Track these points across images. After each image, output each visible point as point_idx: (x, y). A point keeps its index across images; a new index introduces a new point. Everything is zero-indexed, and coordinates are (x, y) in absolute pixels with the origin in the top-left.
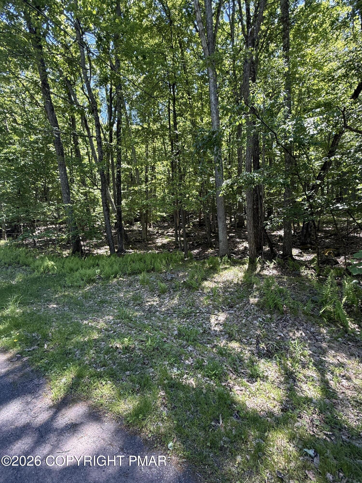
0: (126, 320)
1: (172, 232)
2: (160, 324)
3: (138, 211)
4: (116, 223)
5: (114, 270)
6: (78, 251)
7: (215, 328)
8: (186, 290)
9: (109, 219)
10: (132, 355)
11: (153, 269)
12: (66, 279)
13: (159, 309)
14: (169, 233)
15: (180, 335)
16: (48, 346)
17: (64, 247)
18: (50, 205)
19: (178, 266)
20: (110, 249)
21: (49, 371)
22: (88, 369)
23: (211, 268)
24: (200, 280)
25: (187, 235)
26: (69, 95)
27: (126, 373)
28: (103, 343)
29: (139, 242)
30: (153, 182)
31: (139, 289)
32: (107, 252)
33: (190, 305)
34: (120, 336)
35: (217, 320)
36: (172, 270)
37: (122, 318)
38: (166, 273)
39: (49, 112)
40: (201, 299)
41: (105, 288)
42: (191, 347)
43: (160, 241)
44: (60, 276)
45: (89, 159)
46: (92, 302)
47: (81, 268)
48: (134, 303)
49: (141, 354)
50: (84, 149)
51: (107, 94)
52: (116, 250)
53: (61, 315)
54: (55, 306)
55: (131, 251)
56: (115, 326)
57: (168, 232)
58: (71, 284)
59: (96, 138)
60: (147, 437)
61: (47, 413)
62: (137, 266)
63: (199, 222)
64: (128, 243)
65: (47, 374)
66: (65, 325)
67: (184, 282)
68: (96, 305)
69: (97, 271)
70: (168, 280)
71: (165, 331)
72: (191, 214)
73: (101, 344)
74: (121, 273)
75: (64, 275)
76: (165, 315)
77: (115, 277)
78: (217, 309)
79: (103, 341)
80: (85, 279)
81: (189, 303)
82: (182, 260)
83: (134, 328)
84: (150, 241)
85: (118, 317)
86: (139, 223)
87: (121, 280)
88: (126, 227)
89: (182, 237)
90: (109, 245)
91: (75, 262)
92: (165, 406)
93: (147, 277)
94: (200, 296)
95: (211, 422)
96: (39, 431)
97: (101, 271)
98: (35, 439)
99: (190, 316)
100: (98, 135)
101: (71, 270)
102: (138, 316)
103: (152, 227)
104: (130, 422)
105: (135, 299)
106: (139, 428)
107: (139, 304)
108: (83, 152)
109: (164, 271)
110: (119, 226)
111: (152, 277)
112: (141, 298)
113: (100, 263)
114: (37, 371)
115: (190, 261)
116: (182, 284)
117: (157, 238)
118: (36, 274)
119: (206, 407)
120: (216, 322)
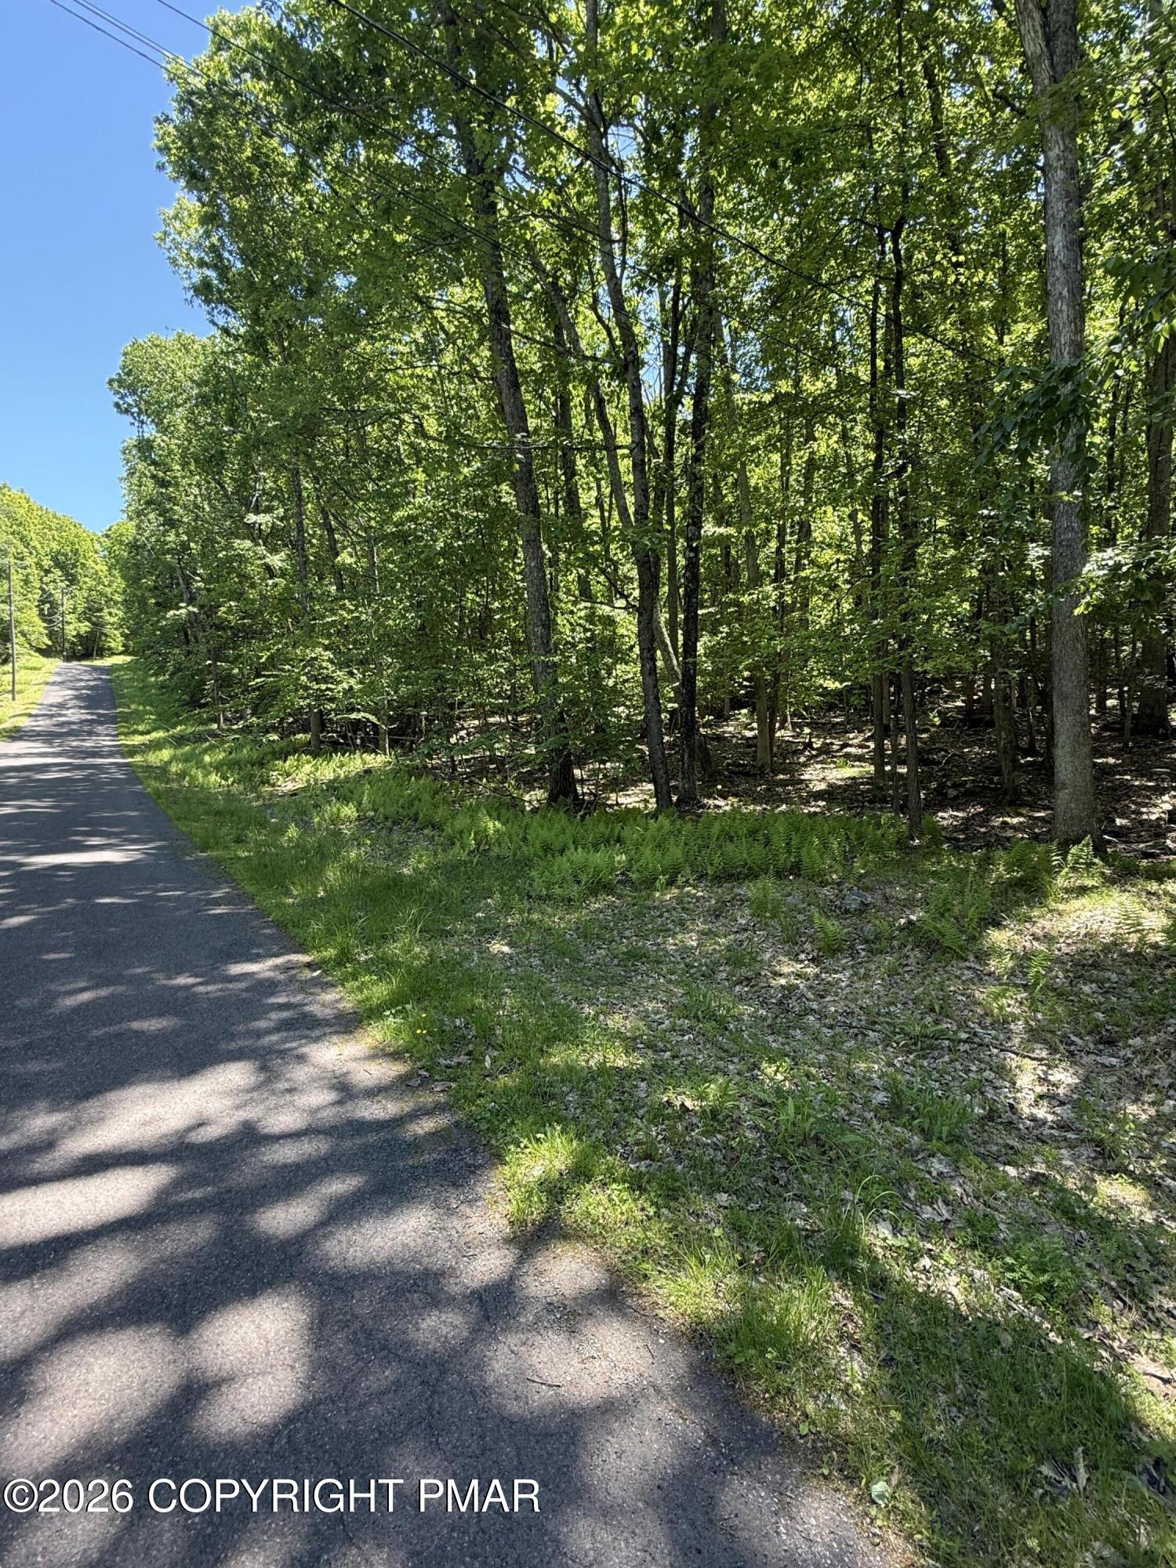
0: (708, 1025)
1: (861, 746)
2: (822, 1057)
3: (746, 674)
4: (673, 712)
5: (667, 861)
6: (566, 795)
7: (1035, 1111)
8: (917, 952)
9: (657, 699)
10: (734, 1144)
11: (796, 869)
12: (533, 873)
13: (815, 1006)
14: (849, 750)
15: (895, 1110)
16: (494, 1060)
17: (528, 782)
18: (492, 659)
19: (885, 864)
20: (657, 794)
21: (500, 1134)
22: (604, 1157)
23: (1019, 883)
24: (974, 925)
25: (921, 757)
26: (558, 330)
27: (718, 1196)
28: (643, 1085)
29: (747, 774)
30: (803, 574)
31: (746, 930)
32: (646, 801)
33: (933, 1010)
34: (695, 1075)
35: (1043, 1080)
36: (861, 875)
37: (696, 1017)
38: (839, 884)
39: (505, 391)
40: (977, 994)
41: (640, 915)
42: (940, 1162)
43: (819, 776)
44: (516, 863)
45: (602, 517)
46: (603, 952)
47: (572, 847)
48: (731, 974)
49: (762, 1147)
50: (590, 489)
51: (662, 305)
52: (675, 798)
53: (522, 979)
54: (506, 949)
55: (721, 802)
56: (675, 1038)
57: (845, 745)
58: (548, 889)
59: (631, 451)
60: (794, 1432)
61: (497, 1253)
62: (741, 852)
63: (967, 712)
64: (711, 776)
65: (493, 1142)
66: (536, 1010)
67: (910, 922)
68: (616, 962)
69: (618, 858)
70: (847, 911)
71: (843, 1085)
72: (934, 680)
73: (636, 1087)
74: (688, 869)
75: (528, 863)
76: (838, 1030)
77: (671, 883)
78: (1045, 1041)
79: (643, 1080)
80: (584, 879)
81: (927, 1003)
82: (902, 844)
83: (734, 1055)
84: (784, 772)
85: (685, 1011)
86: (744, 711)
87: (688, 894)
88: (704, 726)
89: (903, 763)
90: (654, 781)
91: (560, 826)
92: (853, 1346)
93: (774, 894)
94: (971, 980)
95: (1040, 1462)
96: (481, 1299)
97: (630, 861)
98: (472, 1318)
99: (932, 1048)
100: (637, 439)
101: (547, 848)
102: (745, 1017)
103: (788, 725)
104: (737, 1361)
105: (734, 958)
106: (767, 1391)
107: (747, 979)
108: (586, 498)
109: (834, 876)
110: (684, 722)
111: (794, 893)
112: (754, 959)
113: (626, 833)
114: (469, 1127)
115: (932, 850)
116: (901, 929)
117: (805, 765)
118: (458, 853)
119: (1015, 1398)
120: (1041, 1089)
